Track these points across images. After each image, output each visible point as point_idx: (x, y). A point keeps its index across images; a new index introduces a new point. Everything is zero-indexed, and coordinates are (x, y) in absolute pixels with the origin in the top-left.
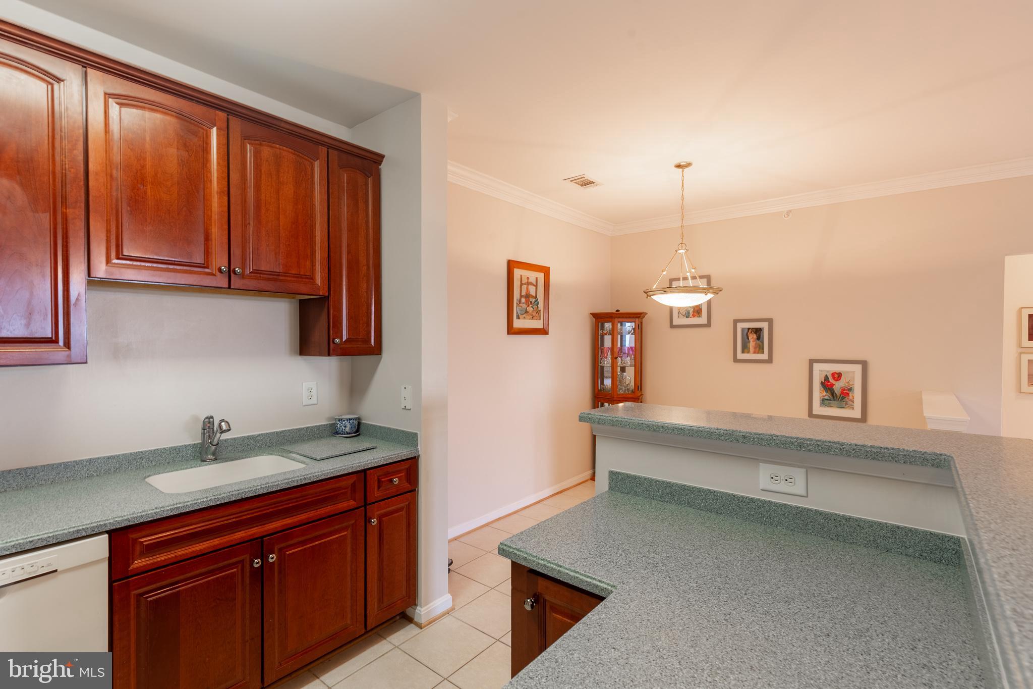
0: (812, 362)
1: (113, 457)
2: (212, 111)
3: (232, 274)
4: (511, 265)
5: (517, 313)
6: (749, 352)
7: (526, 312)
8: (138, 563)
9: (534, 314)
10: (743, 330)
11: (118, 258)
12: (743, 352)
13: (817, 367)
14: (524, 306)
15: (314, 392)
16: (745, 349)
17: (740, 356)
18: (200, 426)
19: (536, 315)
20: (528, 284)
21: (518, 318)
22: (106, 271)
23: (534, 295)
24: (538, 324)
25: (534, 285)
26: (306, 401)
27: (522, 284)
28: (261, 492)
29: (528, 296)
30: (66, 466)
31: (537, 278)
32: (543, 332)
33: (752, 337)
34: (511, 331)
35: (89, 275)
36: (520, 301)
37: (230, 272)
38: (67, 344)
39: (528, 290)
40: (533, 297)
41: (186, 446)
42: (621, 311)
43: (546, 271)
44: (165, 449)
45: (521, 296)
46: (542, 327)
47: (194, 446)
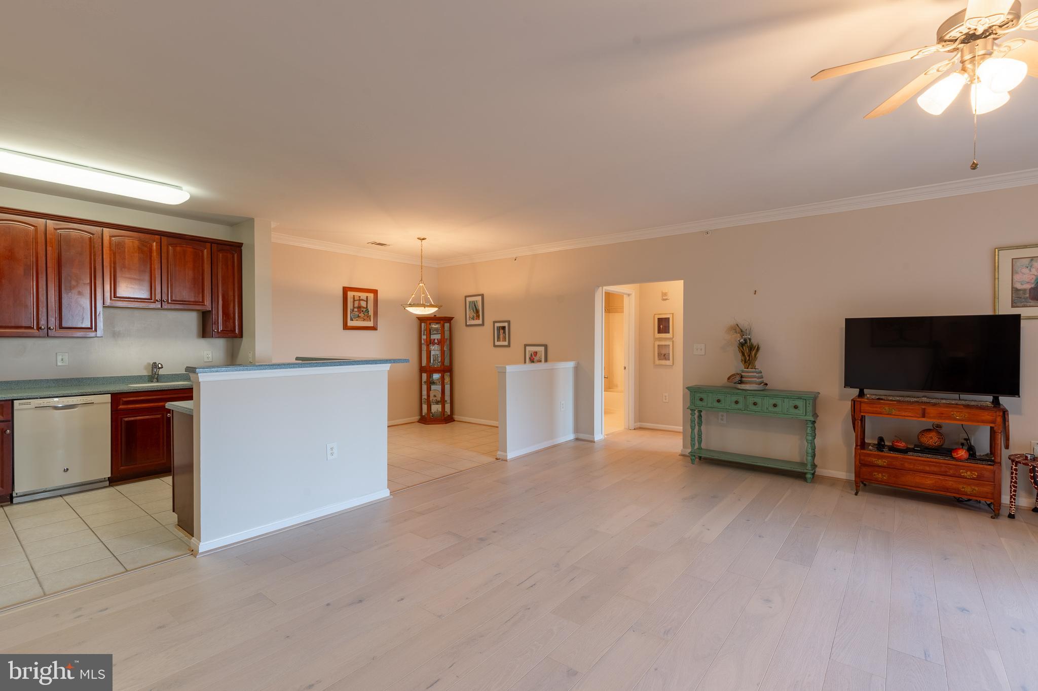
0: (526, 346)
1: (113, 377)
2: (153, 236)
3: (163, 302)
4: (346, 290)
5: (351, 317)
6: (500, 341)
7: (359, 317)
8: (121, 407)
9: (366, 318)
10: (497, 327)
11: (114, 297)
12: (498, 341)
13: (528, 348)
14: (357, 313)
15: (210, 356)
16: (499, 340)
17: (497, 343)
18: (151, 366)
19: (368, 318)
20: (360, 300)
21: (352, 320)
22: (110, 303)
23: (365, 307)
24: (370, 324)
25: (364, 301)
26: (206, 360)
27: (354, 301)
28: (171, 388)
29: (359, 307)
30: (94, 378)
31: (367, 297)
32: (374, 328)
33: (502, 331)
34: (346, 327)
35: (104, 304)
36: (353, 310)
37: (162, 301)
38: (96, 330)
39: (359, 304)
40: (364, 308)
41: (145, 376)
42: (437, 316)
43: (375, 292)
44: (135, 376)
45: (354, 307)
46: (373, 326)
47: (149, 376)
